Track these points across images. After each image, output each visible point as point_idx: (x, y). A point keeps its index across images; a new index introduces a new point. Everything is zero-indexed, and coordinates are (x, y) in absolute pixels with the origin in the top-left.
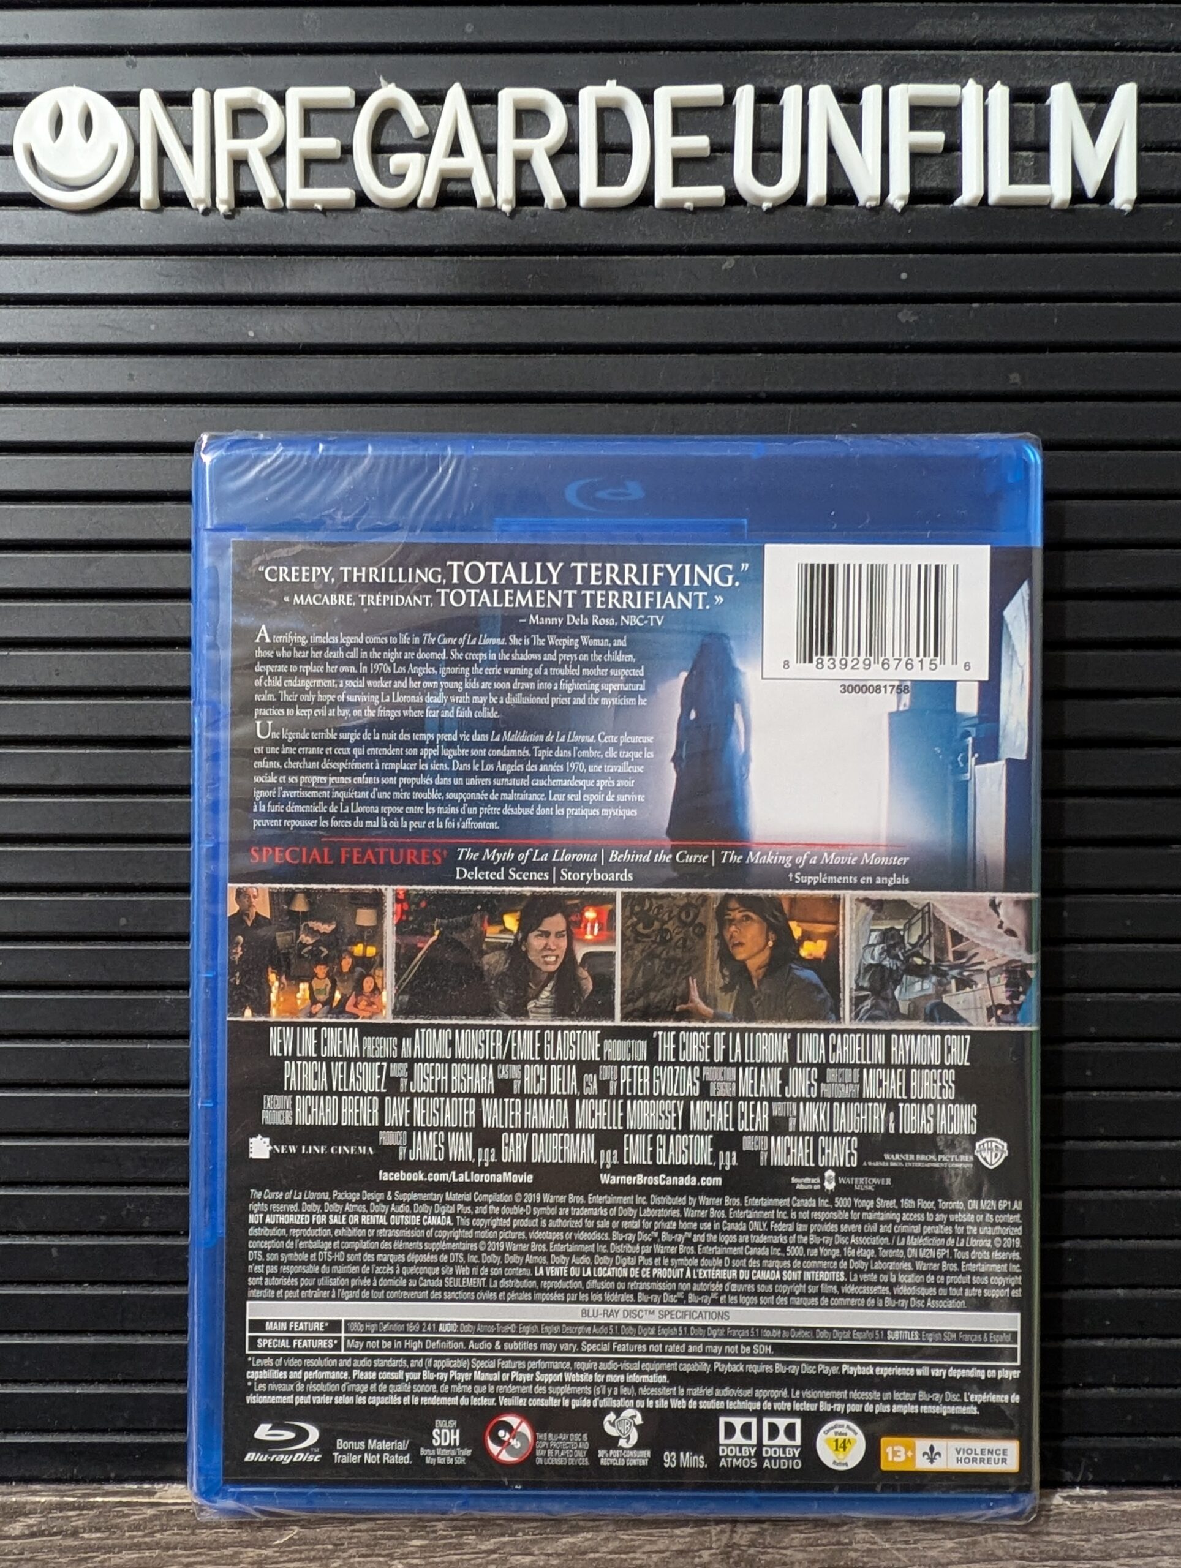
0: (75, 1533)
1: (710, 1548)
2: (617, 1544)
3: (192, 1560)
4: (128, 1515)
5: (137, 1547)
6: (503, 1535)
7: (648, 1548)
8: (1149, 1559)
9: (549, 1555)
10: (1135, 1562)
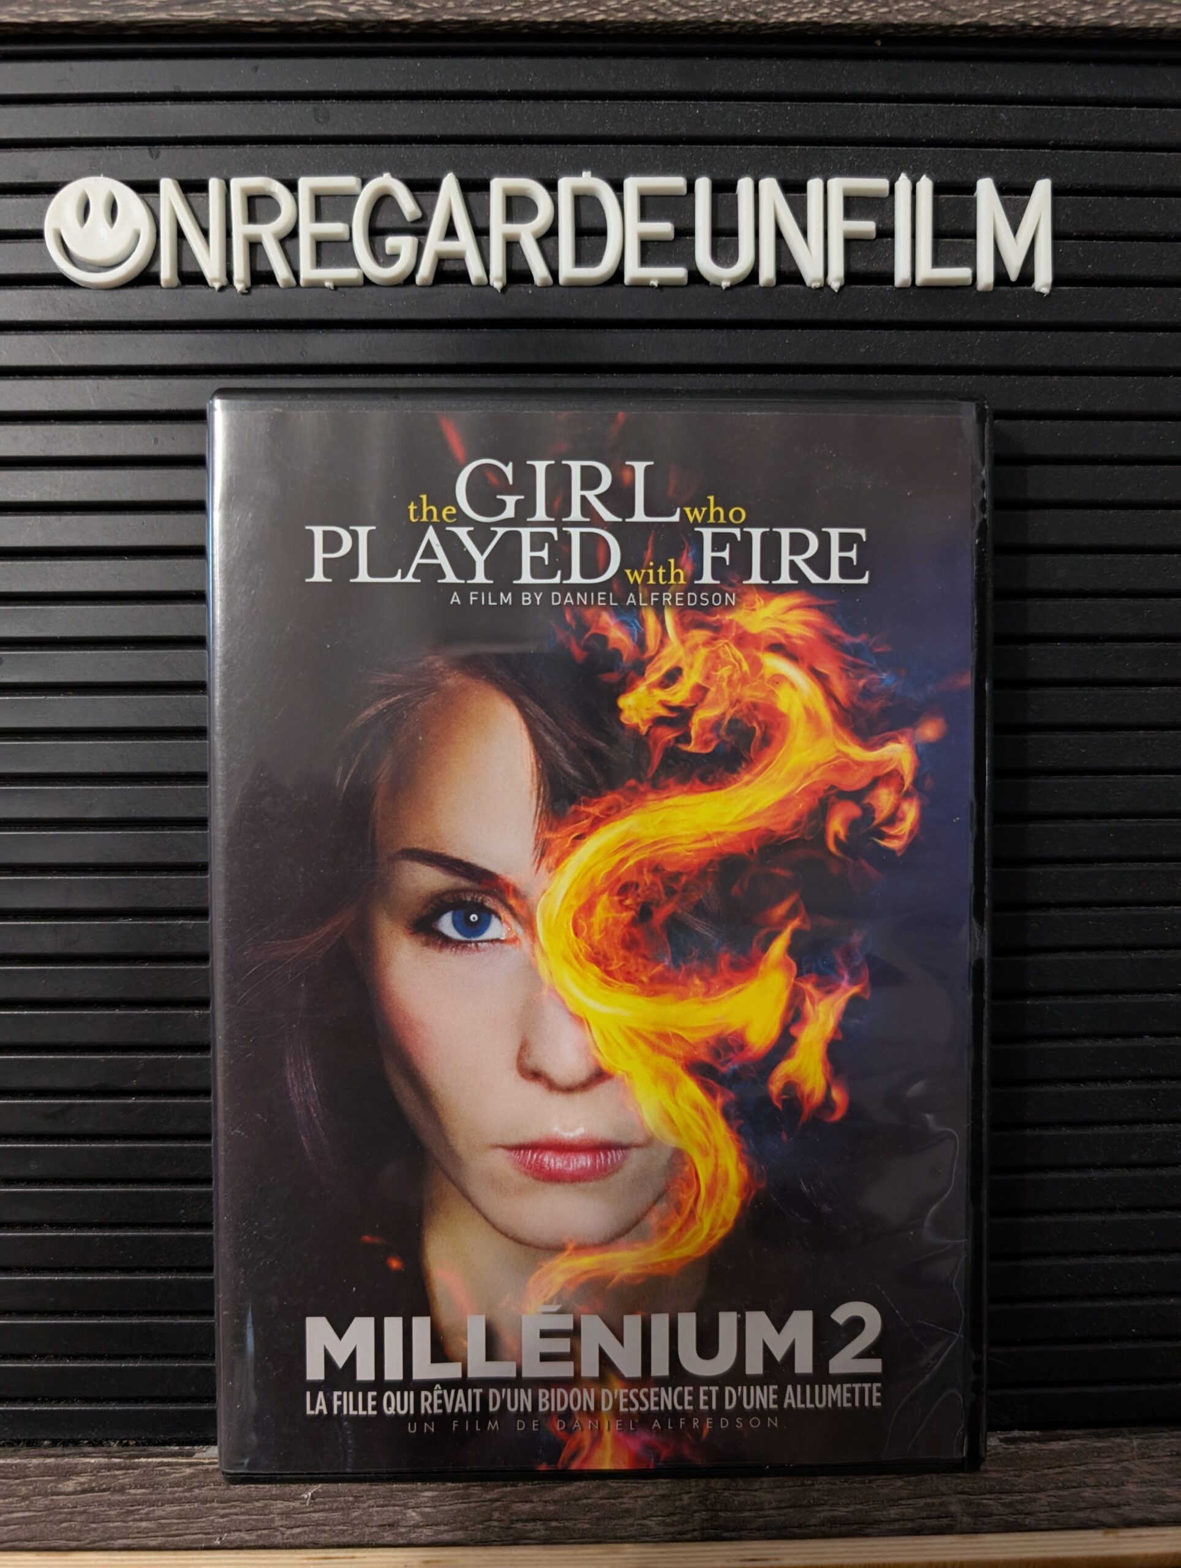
0: (122, 1490)
1: (690, 1492)
2: (606, 1491)
3: (227, 1511)
4: (169, 1474)
5: (179, 1501)
6: (506, 1486)
7: (635, 1494)
8: (1073, 1490)
9: (546, 1502)
10: (1061, 1493)
